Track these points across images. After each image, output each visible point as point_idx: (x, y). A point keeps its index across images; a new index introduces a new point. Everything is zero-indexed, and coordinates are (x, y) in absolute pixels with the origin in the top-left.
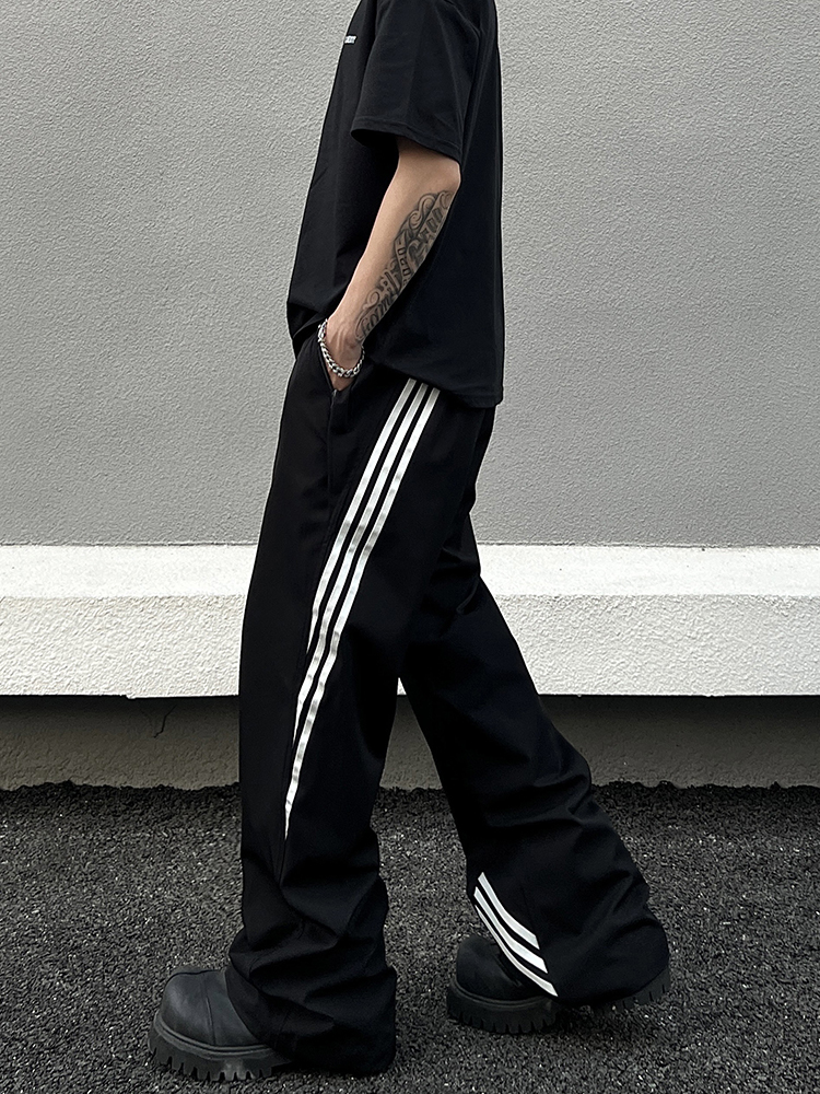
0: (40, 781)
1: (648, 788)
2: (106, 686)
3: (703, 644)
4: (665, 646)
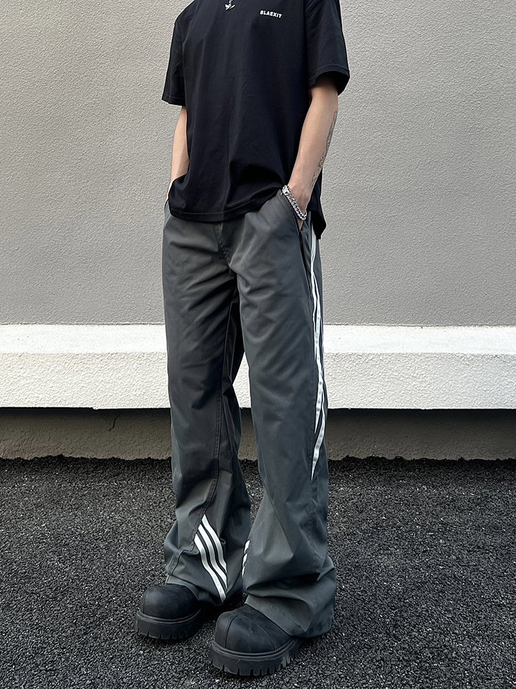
0: (45, 455)
1: (388, 460)
2: (81, 402)
3: (420, 380)
4: (399, 382)
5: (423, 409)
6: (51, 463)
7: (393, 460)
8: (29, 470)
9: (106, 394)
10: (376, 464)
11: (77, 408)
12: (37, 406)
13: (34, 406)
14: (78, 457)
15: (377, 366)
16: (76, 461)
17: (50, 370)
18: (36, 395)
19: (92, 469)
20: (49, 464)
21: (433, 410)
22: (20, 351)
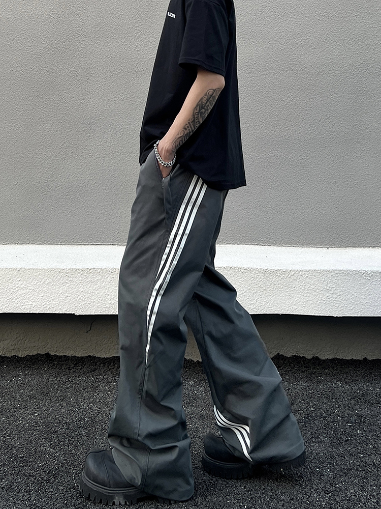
0: (35, 353)
1: (308, 359)
2: (65, 309)
3: (332, 292)
4: (316, 293)
5: (335, 316)
6: (40, 360)
7: (311, 359)
8: (23, 366)
9: (86, 302)
10: (299, 363)
11: (62, 314)
12: (31, 312)
13: (28, 312)
14: (61, 355)
15: (298, 281)
16: (59, 358)
17: (42, 283)
18: (31, 303)
19: (73, 366)
20: (39, 361)
21: (343, 317)
22: (19, 266)
